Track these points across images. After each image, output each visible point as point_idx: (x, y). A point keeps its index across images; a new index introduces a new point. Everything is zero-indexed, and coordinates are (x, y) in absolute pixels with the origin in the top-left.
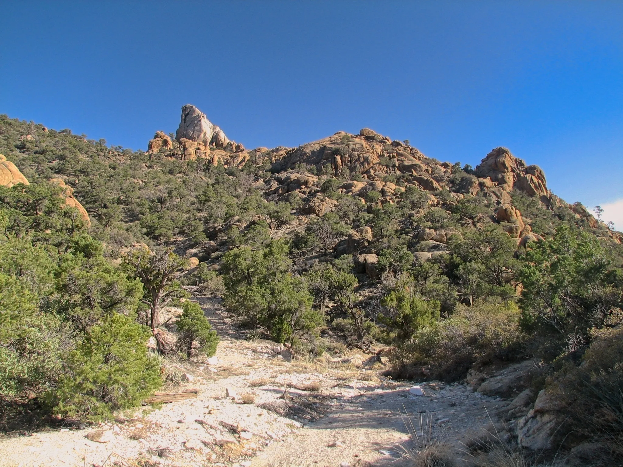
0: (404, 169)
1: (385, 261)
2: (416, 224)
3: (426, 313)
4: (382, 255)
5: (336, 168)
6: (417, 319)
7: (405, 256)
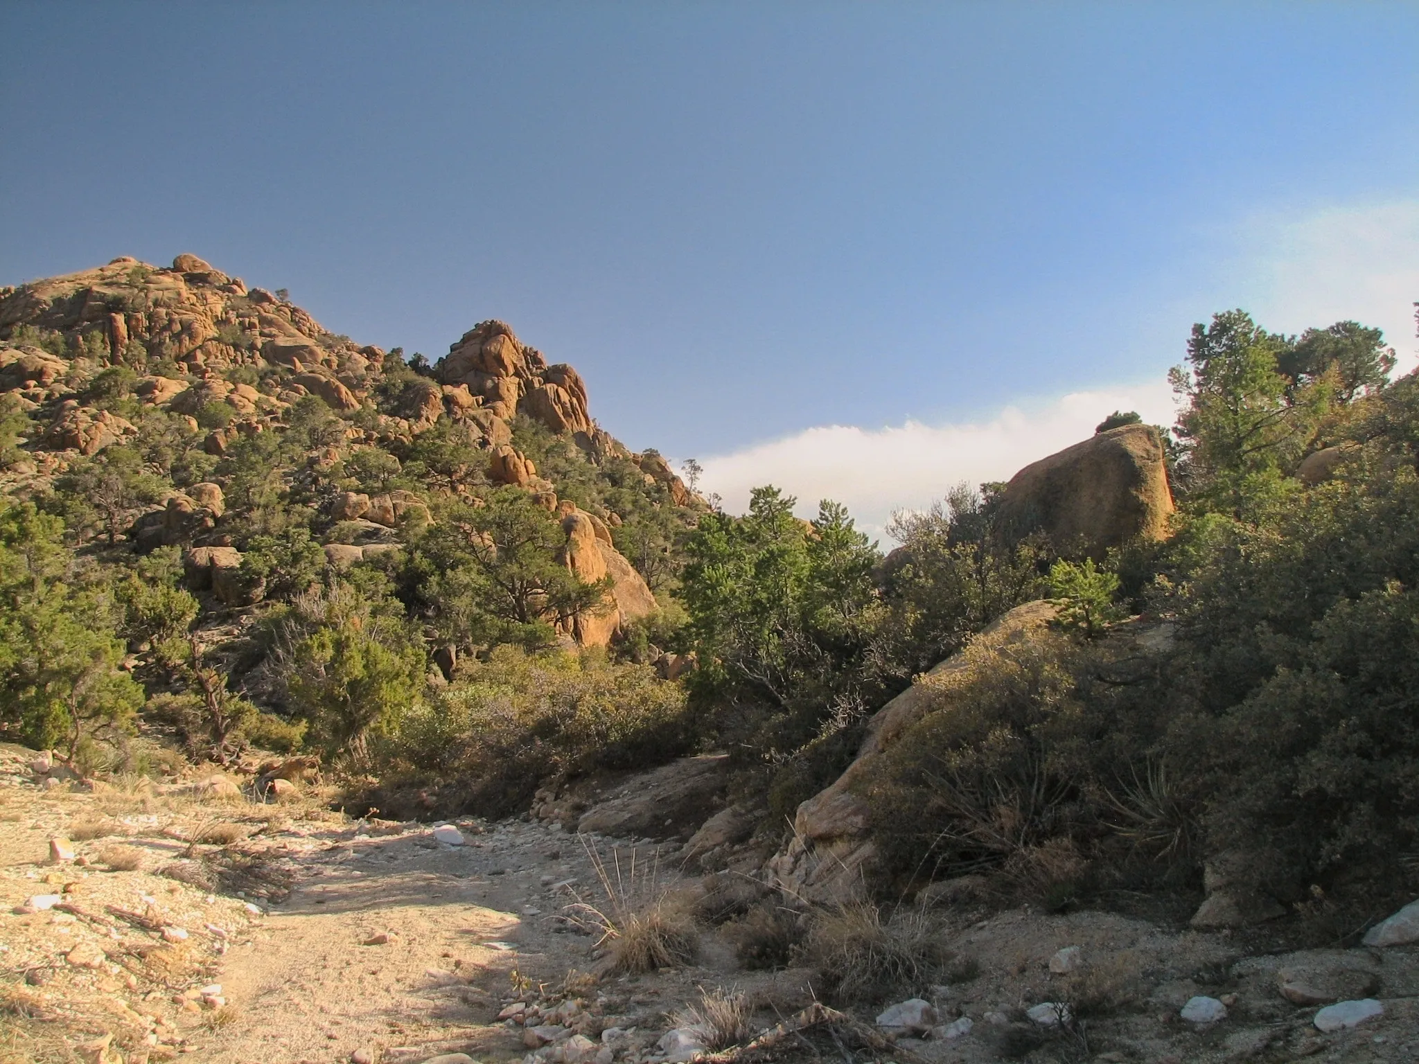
0: (276, 354)
1: (258, 563)
2: (327, 481)
3: (397, 675)
4: (252, 549)
5: (114, 342)
6: (381, 688)
7: (306, 554)
